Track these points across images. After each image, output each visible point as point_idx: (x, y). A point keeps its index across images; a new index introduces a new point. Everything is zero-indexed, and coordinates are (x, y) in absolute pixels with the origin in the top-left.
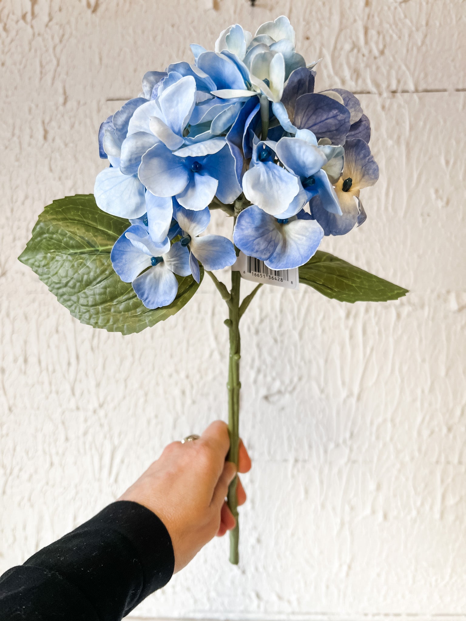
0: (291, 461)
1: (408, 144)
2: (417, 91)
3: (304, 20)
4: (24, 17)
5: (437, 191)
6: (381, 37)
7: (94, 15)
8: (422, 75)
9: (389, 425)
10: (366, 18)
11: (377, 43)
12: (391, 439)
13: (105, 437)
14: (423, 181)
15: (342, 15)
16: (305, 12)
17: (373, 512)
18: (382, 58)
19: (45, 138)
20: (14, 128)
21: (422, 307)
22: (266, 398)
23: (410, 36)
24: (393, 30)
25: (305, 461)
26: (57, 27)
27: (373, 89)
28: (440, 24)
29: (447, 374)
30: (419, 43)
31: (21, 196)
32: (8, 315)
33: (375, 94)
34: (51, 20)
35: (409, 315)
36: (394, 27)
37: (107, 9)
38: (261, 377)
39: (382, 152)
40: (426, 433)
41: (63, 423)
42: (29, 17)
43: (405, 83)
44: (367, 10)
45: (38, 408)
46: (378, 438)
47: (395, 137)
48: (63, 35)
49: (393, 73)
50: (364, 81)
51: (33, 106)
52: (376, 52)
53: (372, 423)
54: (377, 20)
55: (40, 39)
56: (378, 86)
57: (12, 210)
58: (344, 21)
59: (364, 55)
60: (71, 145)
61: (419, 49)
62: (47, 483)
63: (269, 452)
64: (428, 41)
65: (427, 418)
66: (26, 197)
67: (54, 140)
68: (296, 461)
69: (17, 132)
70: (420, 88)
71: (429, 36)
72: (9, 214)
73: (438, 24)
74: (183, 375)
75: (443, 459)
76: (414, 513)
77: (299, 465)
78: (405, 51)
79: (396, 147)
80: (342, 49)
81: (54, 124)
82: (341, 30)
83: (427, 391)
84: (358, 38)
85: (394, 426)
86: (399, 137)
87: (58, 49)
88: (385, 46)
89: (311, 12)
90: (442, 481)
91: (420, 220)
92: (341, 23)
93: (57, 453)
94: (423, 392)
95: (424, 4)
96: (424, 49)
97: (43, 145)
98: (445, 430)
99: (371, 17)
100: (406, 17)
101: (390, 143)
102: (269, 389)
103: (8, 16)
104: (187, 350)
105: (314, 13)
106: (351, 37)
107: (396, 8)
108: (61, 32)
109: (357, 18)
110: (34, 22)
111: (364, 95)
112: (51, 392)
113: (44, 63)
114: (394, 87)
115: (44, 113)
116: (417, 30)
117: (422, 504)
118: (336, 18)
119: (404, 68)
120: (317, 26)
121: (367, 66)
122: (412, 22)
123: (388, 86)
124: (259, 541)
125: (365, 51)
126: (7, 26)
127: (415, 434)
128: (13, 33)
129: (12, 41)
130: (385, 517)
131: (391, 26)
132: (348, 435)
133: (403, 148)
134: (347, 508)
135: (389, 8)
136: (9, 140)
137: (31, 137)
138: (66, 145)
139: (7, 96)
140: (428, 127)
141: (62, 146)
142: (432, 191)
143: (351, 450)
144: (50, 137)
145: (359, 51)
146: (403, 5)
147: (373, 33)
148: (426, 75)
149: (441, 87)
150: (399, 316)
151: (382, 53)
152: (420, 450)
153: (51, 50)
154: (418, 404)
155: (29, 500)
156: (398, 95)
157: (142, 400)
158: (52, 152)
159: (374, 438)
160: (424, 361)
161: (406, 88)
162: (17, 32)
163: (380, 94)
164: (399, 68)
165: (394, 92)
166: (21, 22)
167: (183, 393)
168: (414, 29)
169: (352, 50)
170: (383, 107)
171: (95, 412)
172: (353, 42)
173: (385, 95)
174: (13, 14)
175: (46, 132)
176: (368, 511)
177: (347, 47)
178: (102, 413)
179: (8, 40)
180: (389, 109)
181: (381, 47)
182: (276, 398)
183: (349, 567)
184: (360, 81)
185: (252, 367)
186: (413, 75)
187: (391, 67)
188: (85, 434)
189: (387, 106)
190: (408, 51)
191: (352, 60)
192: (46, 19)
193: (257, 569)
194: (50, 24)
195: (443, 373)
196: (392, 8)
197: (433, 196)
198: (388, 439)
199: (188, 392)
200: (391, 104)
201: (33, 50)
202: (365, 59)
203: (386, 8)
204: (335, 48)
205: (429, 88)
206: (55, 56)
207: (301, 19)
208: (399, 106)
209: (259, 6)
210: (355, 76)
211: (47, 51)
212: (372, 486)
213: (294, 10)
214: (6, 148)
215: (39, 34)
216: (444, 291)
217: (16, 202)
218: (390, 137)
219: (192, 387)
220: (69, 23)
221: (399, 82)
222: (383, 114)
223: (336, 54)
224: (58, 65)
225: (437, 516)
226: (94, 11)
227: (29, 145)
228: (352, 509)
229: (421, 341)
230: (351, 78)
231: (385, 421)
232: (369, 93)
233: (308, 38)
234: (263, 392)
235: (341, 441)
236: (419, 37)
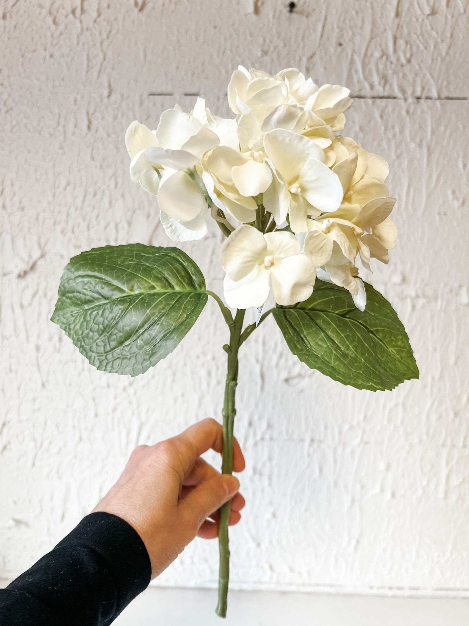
0: (308, 440)
1: (429, 148)
2: (439, 98)
3: (338, 27)
4: (73, 12)
5: (454, 192)
6: (409, 46)
7: (140, 14)
8: (445, 83)
9: (400, 409)
10: (395, 27)
11: (404, 52)
12: (402, 422)
13: (133, 414)
14: (441, 182)
15: (374, 24)
16: (339, 20)
17: (382, 490)
18: (408, 66)
19: (89, 128)
20: (59, 118)
21: (436, 299)
22: (287, 380)
23: (435, 47)
24: (419, 41)
25: (320, 441)
26: (105, 23)
27: (399, 94)
28: (464, 37)
29: (456, 363)
30: (444, 54)
31: (63, 183)
32: (45, 295)
33: (401, 99)
34: (99, 15)
35: (423, 307)
36: (421, 38)
37: (153, 9)
38: (283, 360)
39: (405, 154)
40: (434, 417)
41: (94, 399)
42: (78, 12)
43: (429, 90)
44: (397, 21)
45: (70, 385)
46: (389, 421)
47: (418, 140)
48: (110, 32)
49: (419, 80)
50: (391, 87)
51: (79, 97)
52: (403, 61)
53: (384, 407)
54: (405, 30)
55: (88, 34)
56: (404, 92)
57: (54, 195)
58: (375, 30)
59: (392, 63)
60: (113, 135)
61: (443, 59)
62: (76, 457)
63: (287, 432)
64: (451, 52)
65: (436, 403)
66: (68, 184)
67: (97, 130)
68: (312, 441)
69: (62, 121)
70: (443, 96)
71: (452, 48)
72: (50, 198)
73: (461, 37)
74: (209, 357)
75: (449, 443)
76: (420, 492)
77: (315, 445)
78: (430, 61)
79: (418, 149)
80: (372, 56)
81: (97, 115)
82: (372, 38)
83: (436, 378)
84: (387, 47)
85: (405, 409)
86: (421, 141)
87: (105, 44)
88: (412, 55)
89: (344, 20)
90: (447, 463)
91: (437, 218)
92: (372, 31)
93: (86, 428)
94: (433, 378)
95: (450, 17)
96: (448, 59)
97: (87, 135)
98: (451, 415)
99: (400, 27)
100: (432, 29)
101: (413, 145)
102: (289, 372)
103: (58, 11)
104: (215, 334)
105: (347, 21)
106: (380, 45)
107: (423, 20)
108: (109, 28)
109: (387, 28)
110: (83, 17)
111: (390, 100)
112: (83, 370)
113: (91, 57)
114: (418, 94)
115: (89, 104)
116: (443, 41)
117: (428, 484)
118: (368, 27)
119: (428, 76)
120: (350, 33)
121: (395, 72)
122: (437, 33)
123: (414, 92)
124: (274, 515)
125: (393, 58)
126: (57, 20)
127: (424, 418)
128: (62, 27)
129: (61, 34)
130: (393, 495)
131: (418, 37)
132: (362, 417)
133: (425, 150)
134: (358, 486)
135: (417, 20)
136: (54, 129)
137: (76, 126)
138: (109, 135)
139: (54, 87)
140: (448, 133)
141: (105, 136)
142: (449, 192)
143: (364, 432)
144: (93, 127)
145: (388, 58)
146: (430, 17)
147: (401, 42)
148: (449, 84)
149: (461, 96)
150: (414, 307)
151: (409, 61)
152: (428, 433)
153: (98, 45)
154: (428, 390)
155: (58, 472)
156: (422, 101)
157: (170, 380)
158: (95, 141)
159: (385, 421)
160: (435, 349)
161: (430, 95)
162: (66, 26)
163: (406, 100)
164: (424, 75)
165: (418, 98)
166: (71, 17)
167: (209, 373)
168: (439, 40)
169: (381, 57)
170: (408, 112)
171: (125, 389)
172: (383, 51)
173: (410, 100)
174: (63, 8)
175: (90, 122)
176: (377, 489)
177: (377, 54)
178: (131, 390)
179: (58, 33)
180: (413, 114)
181: (408, 55)
182: (295, 381)
183: (358, 542)
184: (387, 87)
185: (275, 351)
186: (436, 83)
187: (416, 74)
188: (114, 410)
189: (411, 110)
190: (433, 60)
191: (381, 67)
192: (95, 15)
193: (271, 542)
194: (99, 20)
195: (452, 361)
196: (420, 20)
197: (450, 196)
198: (399, 422)
199: (213, 374)
200: (415, 109)
201: (81, 44)
202: (393, 66)
203: (414, 20)
204: (366, 54)
205: (451, 96)
206: (102, 50)
207: (335, 26)
208: (423, 111)
209: (297, 12)
210: (383, 82)
211: (94, 45)
212: (382, 466)
213: (329, 17)
214: (51, 136)
215: (87, 29)
216: (456, 285)
217: (58, 187)
218: (413, 140)
219: (218, 368)
220: (116, 19)
221: (423, 89)
222: (407, 118)
223: (367, 61)
224: (104, 59)
225: (441, 495)
226: (141, 10)
227: (73, 134)
228: (363, 487)
229: (433, 331)
230: (380, 84)
231: (396, 405)
232: (395, 98)
233: (340, 45)
234: (284, 375)
235: (355, 423)
236: (443, 48)
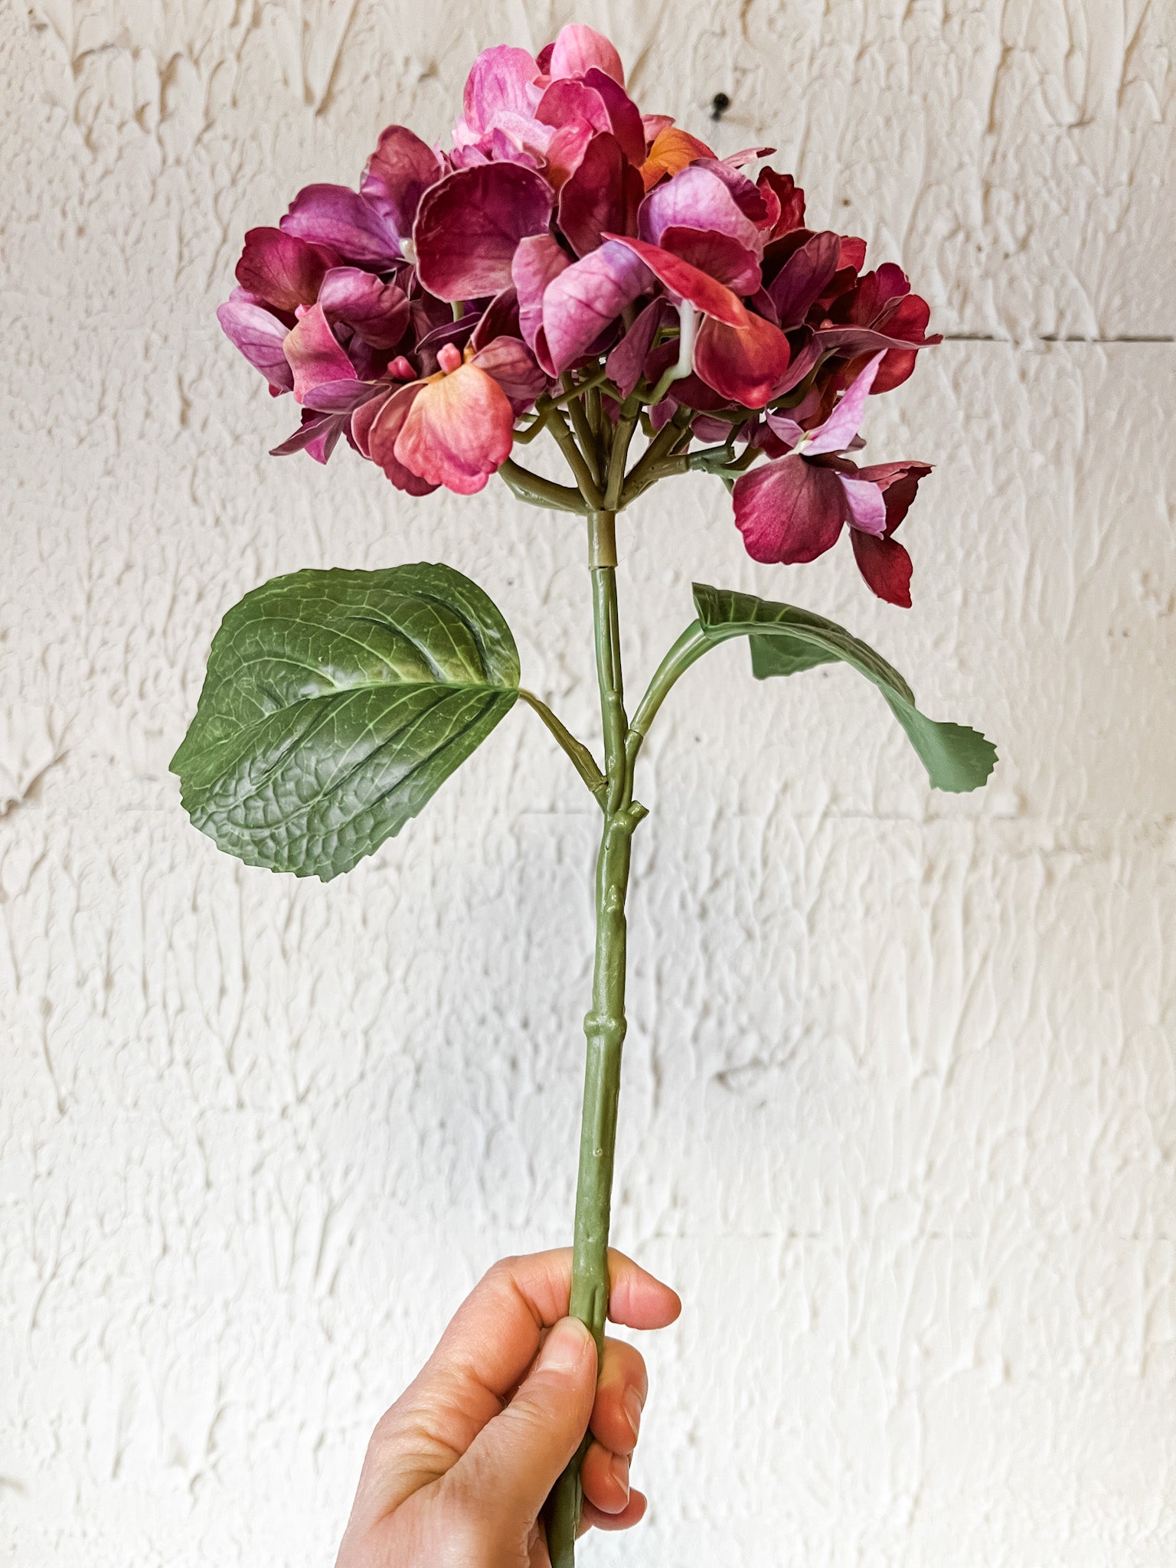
0: (780, 1236)
1: (1079, 466)
2: (1103, 339)
3: (839, 158)
4: (140, 114)
5: (1145, 578)
6: (1022, 207)
7: (320, 120)
8: (1117, 301)
9: (1022, 1143)
10: (987, 159)
11: (1012, 221)
12: (1026, 1180)
13: (309, 1178)
14: (1114, 552)
15: (931, 150)
16: (842, 140)
17: (979, 1361)
18: (1023, 258)
19: (184, 419)
20: (103, 393)
21: (1106, 856)
22: (721, 1077)
23: (1089, 206)
24: (1050, 191)
25: (812, 1235)
26: (227, 146)
27: (1001, 331)
28: (1163, 182)
29: (1163, 1019)
30: (1112, 226)
31: (117, 565)
32: (66, 866)
33: (1006, 340)
34: (209, 126)
35: (1073, 875)
36: (1052, 183)
37: (354, 108)
38: (711, 1024)
39: (1019, 481)
40: (1109, 1163)
41: (201, 1143)
42: (153, 115)
43: (1076, 318)
44: (991, 141)
45: (135, 1104)
46: (992, 1176)
47: (1051, 445)
48: (240, 167)
49: (1049, 293)
50: (979, 309)
51: (156, 338)
52: (1011, 246)
53: (979, 1141)
54: (1013, 167)
55: (181, 172)
56: (1011, 323)
57: (89, 599)
58: (936, 164)
59: (979, 249)
60: (248, 438)
61: (1110, 239)
62: (151, 1300)
63: (725, 1216)
64: (1131, 220)
65: (1115, 1126)
66: (128, 567)
67: (204, 425)
68: (792, 1234)
69: (111, 401)
70: (1112, 333)
71: (1133, 209)
72: (80, 607)
73: (1156, 181)
74: (513, 1021)
75: (1149, 1229)
76: (1077, 1363)
77: (800, 1244)
78: (1077, 244)
79: (1052, 468)
80: (927, 231)
81: (206, 384)
82: (927, 187)
83: (1113, 1062)
84: (966, 208)
85: (1033, 1146)
86: (1059, 446)
87: (226, 202)
88: (1030, 230)
89: (856, 139)
90: (1147, 1283)
91: (1106, 644)
92: (928, 169)
93: (181, 1221)
94: (1104, 1061)
95: (1125, 132)
96: (1122, 238)
97: (178, 435)
98: (1155, 1156)
99: (999, 157)
100: (1081, 161)
101: (1038, 459)
102: (729, 1056)
103: (98, 109)
104: (527, 958)
105: (863, 142)
106: (949, 205)
107: (1058, 139)
108: (236, 158)
109: (966, 159)
110: (165, 129)
111: (979, 343)
112: (171, 1062)
113: (188, 233)
114: (1049, 328)
115: (183, 357)
116: (1108, 193)
117: (1098, 1340)
118: (916, 158)
119: (1073, 282)
120: (871, 173)
121: (986, 275)
122: (1095, 173)
123: (1037, 324)
124: (692, 1439)
125: (982, 238)
126: (94, 136)
127: (1085, 1167)
128: (109, 155)
129: (106, 173)
130: (1007, 1371)
131: (1046, 180)
132: (921, 1168)
133: (1069, 471)
134: (915, 1351)
135: (1043, 138)
136: (89, 422)
137: (148, 415)
138: (237, 438)
139: (88, 312)
140: (1128, 426)
141: (228, 440)
142: (1135, 576)
143: (927, 1207)
144: (195, 418)
145: (968, 238)
146: (1076, 132)
147: (1002, 197)
148: (1126, 303)
149: (1160, 333)
150: (1050, 877)
151: (1023, 245)
152: (1094, 1207)
153: (208, 202)
154: (1093, 1090)
155: (101, 1343)
156: (1058, 345)
157: (408, 1083)
158: (201, 454)
159: (983, 1176)
160: (1107, 986)
161: (1078, 331)
162: (120, 150)
163: (1017, 343)
164: (1064, 280)
165: (1049, 338)
166: (133, 126)
167: (514, 1064)
168: (1100, 190)
169: (953, 233)
170: (1023, 375)
171: (284, 1112)
172: (956, 216)
173: (1029, 344)
174: (112, 105)
175: (186, 403)
176: (966, 1359)
177: (942, 226)
178: (302, 1116)
179: (99, 169)
180: (1037, 379)
181: (1021, 230)
182: (745, 1077)
183: (917, 1501)
184: (969, 310)
185: (688, 1001)
186: (1095, 302)
187: (1043, 280)
188: (256, 1170)
189: (1032, 373)
190: (1084, 242)
191: (952, 259)
192: (199, 123)
193: (684, 1511)
194: (207, 137)
195: (1152, 1016)
196: (1051, 139)
197: (1138, 590)
198: (1018, 1179)
199: (525, 1065)
200: (1042, 367)
201: (161, 199)
202: (983, 256)
203: (1035, 138)
204: (912, 229)
205: (1132, 333)
206: (219, 218)
207: (833, 156)
208: (1061, 373)
209: (732, 120)
210: (957, 298)
211: (197, 203)
212: (977, 1297)
213: (814, 131)
214: (81, 441)
215: (178, 162)
216: (1159, 817)
217: (101, 576)
218: (1038, 444)
219: (536, 1048)
220: (254, 137)
221: (1061, 315)
222: (1023, 389)
223: (915, 243)
224: (224, 240)
225: (1135, 1369)
226: (321, 111)
227: (142, 436)
228: (927, 1353)
229: (1101, 938)
230: (950, 303)
231: (1011, 1133)
232: (989, 338)
233: (846, 203)
234: (715, 1063)
235: (904, 1184)
236: (1110, 210)
